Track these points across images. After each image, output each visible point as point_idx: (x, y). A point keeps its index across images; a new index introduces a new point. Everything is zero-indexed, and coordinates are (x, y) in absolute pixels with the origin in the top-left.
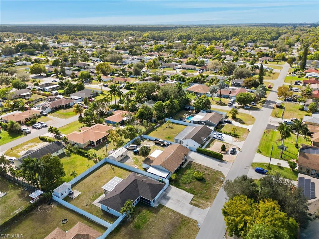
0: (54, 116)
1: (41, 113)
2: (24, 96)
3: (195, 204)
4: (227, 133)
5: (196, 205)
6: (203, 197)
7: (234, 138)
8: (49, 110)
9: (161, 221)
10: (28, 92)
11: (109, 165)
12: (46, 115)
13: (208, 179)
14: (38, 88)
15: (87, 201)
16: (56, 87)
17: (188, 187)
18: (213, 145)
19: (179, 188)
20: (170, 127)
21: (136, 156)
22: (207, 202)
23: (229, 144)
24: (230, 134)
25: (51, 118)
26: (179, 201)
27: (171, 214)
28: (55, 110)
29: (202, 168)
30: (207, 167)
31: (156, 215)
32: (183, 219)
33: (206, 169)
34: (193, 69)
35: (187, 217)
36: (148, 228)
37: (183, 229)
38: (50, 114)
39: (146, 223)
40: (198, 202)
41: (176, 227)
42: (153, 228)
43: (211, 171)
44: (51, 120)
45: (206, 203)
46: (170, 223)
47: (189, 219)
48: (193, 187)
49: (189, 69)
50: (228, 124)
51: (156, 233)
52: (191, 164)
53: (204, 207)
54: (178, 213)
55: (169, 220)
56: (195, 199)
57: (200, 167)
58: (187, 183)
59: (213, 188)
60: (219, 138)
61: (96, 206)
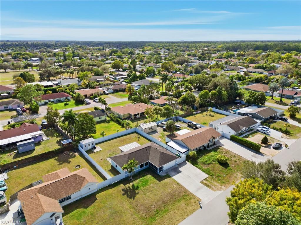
0: (113, 96)
1: (104, 92)
2: (99, 81)
3: (206, 184)
4: (277, 128)
5: (208, 186)
6: (219, 180)
7: (285, 135)
8: (111, 91)
9: (161, 189)
10: (103, 78)
11: (137, 134)
12: (107, 94)
13: (233, 165)
14: (111, 76)
15: (103, 156)
16: (125, 77)
17: (205, 167)
18: (253, 137)
19: (195, 166)
20: (210, 115)
21: (164, 132)
22: (222, 185)
23: (274, 139)
24: (280, 130)
25: (110, 97)
26: (190, 177)
27: (174, 185)
28: (116, 91)
29: (230, 154)
30: (237, 155)
31: (159, 182)
32: (186, 194)
33: (235, 156)
34: (259, 73)
35: (192, 193)
36: (145, 191)
37: (182, 203)
38: (111, 94)
39: (145, 186)
40: (211, 183)
41: (175, 198)
42: (150, 192)
43: (240, 159)
44: (109, 98)
45: (220, 186)
46: (170, 193)
47: (193, 195)
48: (211, 168)
49: (255, 72)
50: (282, 121)
51: (151, 198)
52: (219, 149)
53: (215, 189)
54: (183, 187)
55: (170, 190)
56: (209, 180)
57: (228, 153)
58: (206, 163)
59: (235, 175)
60: (263, 131)
61: (108, 162)
